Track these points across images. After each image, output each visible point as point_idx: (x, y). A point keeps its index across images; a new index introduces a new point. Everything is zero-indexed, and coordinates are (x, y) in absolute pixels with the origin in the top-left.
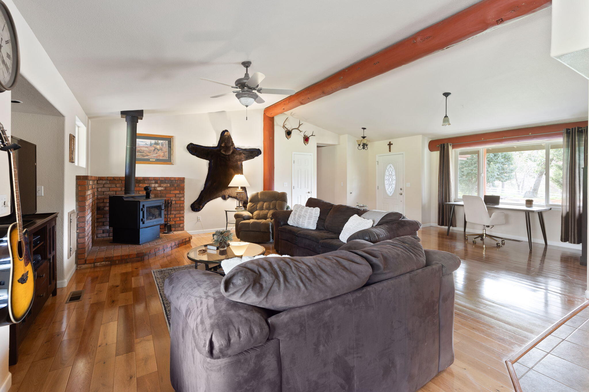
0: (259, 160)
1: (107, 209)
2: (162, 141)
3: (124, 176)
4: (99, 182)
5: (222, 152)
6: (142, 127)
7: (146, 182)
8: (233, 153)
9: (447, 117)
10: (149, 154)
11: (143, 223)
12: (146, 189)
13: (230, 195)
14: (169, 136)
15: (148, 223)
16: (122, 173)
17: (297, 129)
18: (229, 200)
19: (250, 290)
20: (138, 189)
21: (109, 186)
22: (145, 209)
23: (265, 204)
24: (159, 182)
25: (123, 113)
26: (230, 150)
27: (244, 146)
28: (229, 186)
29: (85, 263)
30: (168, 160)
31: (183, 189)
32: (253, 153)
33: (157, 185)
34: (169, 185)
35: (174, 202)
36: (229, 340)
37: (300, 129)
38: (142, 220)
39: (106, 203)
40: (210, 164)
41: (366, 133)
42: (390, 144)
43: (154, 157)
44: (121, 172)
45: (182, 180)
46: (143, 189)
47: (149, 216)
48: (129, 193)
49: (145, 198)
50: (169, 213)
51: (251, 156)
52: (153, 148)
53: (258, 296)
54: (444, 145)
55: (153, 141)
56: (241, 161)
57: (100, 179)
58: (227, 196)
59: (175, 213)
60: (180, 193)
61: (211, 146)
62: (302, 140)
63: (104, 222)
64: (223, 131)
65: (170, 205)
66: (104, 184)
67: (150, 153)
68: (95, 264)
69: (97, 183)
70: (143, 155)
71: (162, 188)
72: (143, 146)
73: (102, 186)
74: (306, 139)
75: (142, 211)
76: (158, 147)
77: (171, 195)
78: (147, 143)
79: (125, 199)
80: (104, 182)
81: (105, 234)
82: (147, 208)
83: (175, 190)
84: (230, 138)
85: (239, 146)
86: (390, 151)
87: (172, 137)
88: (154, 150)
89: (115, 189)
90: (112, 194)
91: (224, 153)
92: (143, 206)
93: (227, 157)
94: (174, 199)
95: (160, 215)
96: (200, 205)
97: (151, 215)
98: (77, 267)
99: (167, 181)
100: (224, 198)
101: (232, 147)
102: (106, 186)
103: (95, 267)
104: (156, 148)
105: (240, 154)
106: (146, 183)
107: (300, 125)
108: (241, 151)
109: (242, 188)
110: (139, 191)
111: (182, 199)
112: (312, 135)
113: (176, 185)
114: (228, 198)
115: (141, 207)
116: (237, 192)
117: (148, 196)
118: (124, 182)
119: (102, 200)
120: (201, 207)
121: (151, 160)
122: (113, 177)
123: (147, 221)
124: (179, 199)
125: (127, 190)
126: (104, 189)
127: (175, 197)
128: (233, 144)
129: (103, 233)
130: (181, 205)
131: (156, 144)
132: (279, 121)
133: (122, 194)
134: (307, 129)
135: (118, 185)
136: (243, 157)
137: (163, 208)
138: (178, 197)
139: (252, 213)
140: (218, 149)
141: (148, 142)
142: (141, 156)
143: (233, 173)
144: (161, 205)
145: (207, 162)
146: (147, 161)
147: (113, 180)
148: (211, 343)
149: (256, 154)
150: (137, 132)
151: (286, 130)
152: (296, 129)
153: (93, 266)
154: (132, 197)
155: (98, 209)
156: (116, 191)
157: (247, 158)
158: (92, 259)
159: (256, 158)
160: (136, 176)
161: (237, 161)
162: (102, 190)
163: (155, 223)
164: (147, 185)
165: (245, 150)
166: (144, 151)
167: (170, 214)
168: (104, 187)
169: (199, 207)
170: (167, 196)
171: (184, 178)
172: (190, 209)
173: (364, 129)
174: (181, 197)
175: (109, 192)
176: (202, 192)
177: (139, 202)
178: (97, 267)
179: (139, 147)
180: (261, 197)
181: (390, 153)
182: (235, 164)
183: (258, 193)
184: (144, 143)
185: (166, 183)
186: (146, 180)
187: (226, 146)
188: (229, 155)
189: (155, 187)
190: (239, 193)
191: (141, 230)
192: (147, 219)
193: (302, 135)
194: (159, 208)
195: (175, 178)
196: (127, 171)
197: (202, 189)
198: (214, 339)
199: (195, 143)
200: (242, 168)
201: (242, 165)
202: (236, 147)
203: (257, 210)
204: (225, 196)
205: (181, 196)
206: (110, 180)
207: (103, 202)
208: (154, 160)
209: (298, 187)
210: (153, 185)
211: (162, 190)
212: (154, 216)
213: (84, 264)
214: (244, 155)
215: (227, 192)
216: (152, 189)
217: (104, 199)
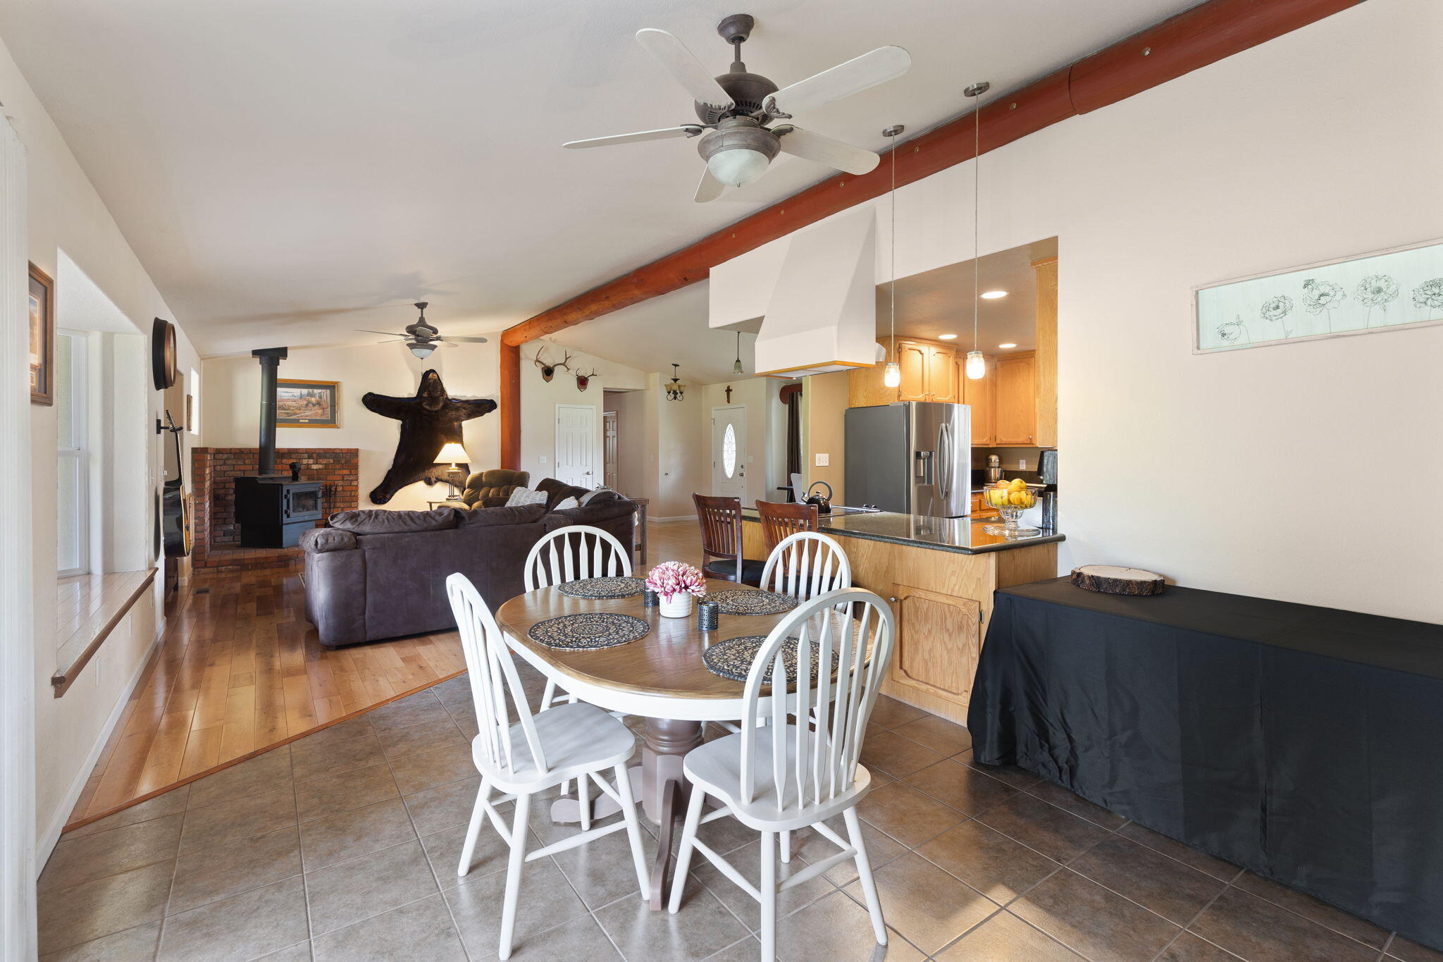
0: (493, 418)
1: (232, 497)
2: (320, 391)
3: (258, 447)
4: (216, 456)
5: (425, 406)
6: (285, 370)
7: (293, 456)
8: (445, 406)
9: (739, 361)
10: (298, 412)
11: (288, 516)
12: (293, 466)
13: (440, 478)
14: (332, 382)
15: (295, 516)
16: (255, 444)
17: (564, 364)
18: (438, 486)
19: (347, 521)
20: (280, 467)
21: (233, 463)
22: (291, 497)
23: (492, 491)
24: (315, 455)
25: (255, 353)
26: (437, 404)
27: (465, 396)
28: (436, 461)
29: (205, 566)
30: (330, 421)
31: (356, 467)
32: (480, 407)
33: (311, 461)
34: (332, 461)
35: (340, 489)
36: (327, 541)
37: (569, 363)
38: (286, 512)
39: (229, 489)
40: (403, 427)
41: (680, 373)
42: (729, 390)
43: (307, 416)
44: (254, 442)
45: (354, 453)
46: (288, 467)
47: (298, 507)
48: (265, 473)
49: (291, 480)
50: (332, 506)
51: (477, 412)
52: (305, 402)
53: (352, 524)
54: (793, 394)
55: (305, 391)
56: (460, 420)
57: (219, 451)
58: (433, 480)
59: (342, 506)
60: (351, 474)
61: (406, 396)
62: (575, 383)
63: (225, 519)
64: (427, 371)
65: (333, 493)
66: (225, 460)
67: (300, 409)
68: (219, 568)
69: (214, 458)
70: (288, 413)
71: (321, 466)
72: (289, 399)
73: (222, 462)
74: (582, 382)
75: (285, 498)
76: (313, 399)
77: (336, 478)
78: (295, 394)
79: (260, 482)
80: (225, 456)
81: (227, 537)
82: (293, 494)
83: (343, 469)
84: (438, 382)
85: (456, 396)
86: (729, 402)
87: (337, 383)
88: (307, 405)
89: (242, 468)
90: (240, 474)
91: (427, 407)
92: (288, 491)
93: (434, 414)
94: (340, 483)
95: (315, 507)
96: (386, 493)
97: (300, 506)
98: (194, 571)
99: (328, 455)
100: (429, 482)
101: (441, 398)
102: (229, 462)
103: (219, 572)
104: (309, 402)
105: (457, 409)
106: (291, 458)
107: (567, 359)
108: (459, 404)
109: (458, 465)
110: (282, 471)
111: (355, 483)
112: (593, 375)
113: (343, 461)
114: (436, 482)
115: (285, 493)
116: (449, 473)
117: (295, 477)
118: (257, 457)
119: (223, 485)
120: (388, 496)
121: (301, 421)
122: (240, 449)
123: (296, 514)
124: (349, 484)
125: (263, 468)
126: (225, 467)
127: (343, 480)
128: (443, 391)
129: (224, 535)
130: (353, 493)
131: (309, 395)
132: (528, 352)
133: (255, 474)
134: (582, 365)
135: (247, 461)
136: (462, 414)
137: (320, 495)
138: (347, 480)
139: (470, 505)
140: (418, 401)
141: (297, 392)
142: (285, 415)
143: (445, 440)
144: (316, 492)
145: (400, 422)
146: (294, 423)
147: (240, 453)
148: (316, 542)
149: (488, 408)
150: (278, 377)
151: (543, 366)
152: (561, 364)
153: (216, 571)
154: (272, 479)
155: (217, 499)
156: (244, 471)
157: (470, 416)
158: (215, 561)
159: (487, 415)
160: (276, 447)
161: (451, 421)
162: (222, 469)
163: (307, 518)
164: (295, 461)
165: (467, 402)
166: (289, 406)
167: (334, 507)
168: (225, 464)
169: (385, 497)
170: (329, 478)
171: (357, 450)
172: (370, 499)
173: (676, 365)
174: (353, 480)
175: (233, 473)
176: (389, 471)
177: (282, 485)
178: (222, 572)
179: (282, 400)
180: (486, 479)
181: (728, 406)
182: (448, 425)
183: (481, 474)
184: (290, 394)
185: (326, 458)
186: (294, 453)
187: (431, 397)
188: (436, 412)
189: (308, 464)
190: (452, 473)
191: (284, 527)
192: (294, 511)
193: (573, 372)
194: (313, 495)
195: (342, 450)
196: (263, 440)
197: (390, 467)
198: (318, 540)
199: (376, 392)
200: (461, 432)
201: (461, 427)
202: (450, 398)
203: (479, 500)
204: (430, 479)
205: (352, 478)
206: (235, 454)
207: (224, 488)
208: (307, 421)
209: (567, 464)
210: (305, 461)
211: (320, 469)
212: (305, 508)
213: (203, 568)
214: (464, 410)
215: (434, 473)
216: (303, 467)
217: (225, 483)
